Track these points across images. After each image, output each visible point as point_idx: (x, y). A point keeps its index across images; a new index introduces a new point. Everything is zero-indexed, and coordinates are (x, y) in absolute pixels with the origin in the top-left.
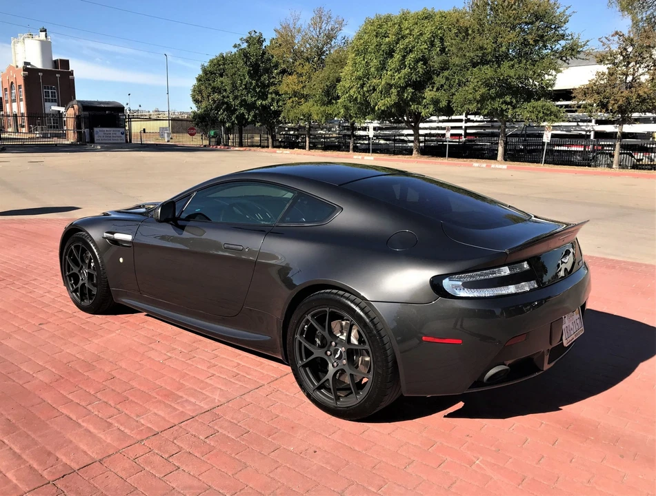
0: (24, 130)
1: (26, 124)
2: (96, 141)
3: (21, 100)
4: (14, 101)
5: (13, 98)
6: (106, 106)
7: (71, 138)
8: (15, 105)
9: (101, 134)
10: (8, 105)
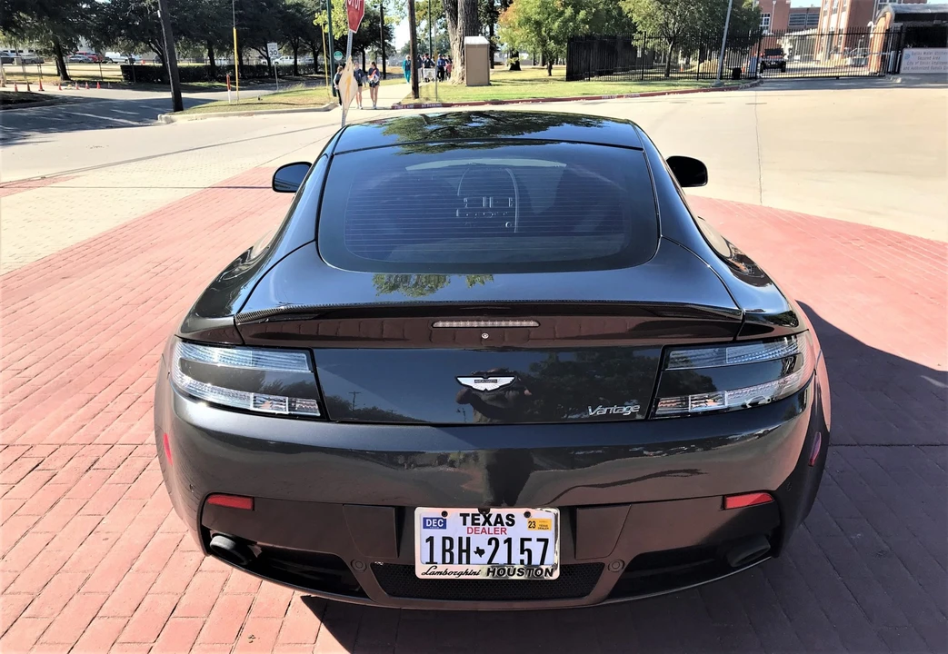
0: (837, 57)
1: (841, 47)
2: (902, 71)
3: (844, 9)
4: (834, 11)
5: (834, 7)
6: (935, 11)
7: (874, 65)
8: (834, 17)
9: (912, 58)
10: (826, 18)
